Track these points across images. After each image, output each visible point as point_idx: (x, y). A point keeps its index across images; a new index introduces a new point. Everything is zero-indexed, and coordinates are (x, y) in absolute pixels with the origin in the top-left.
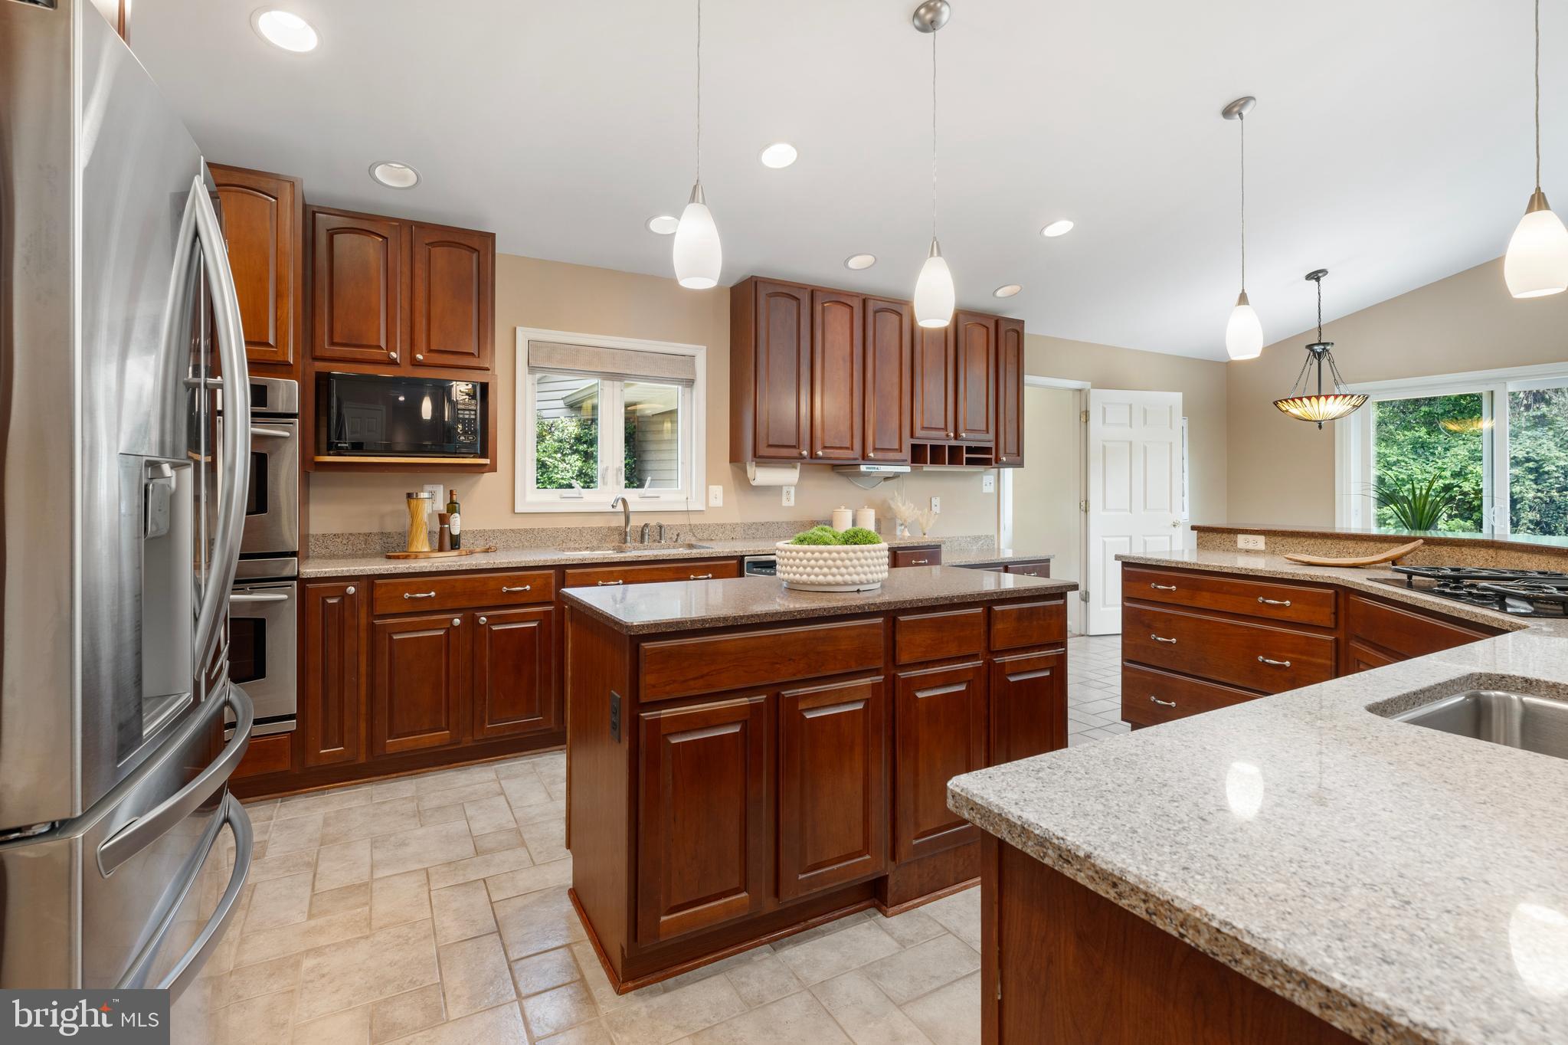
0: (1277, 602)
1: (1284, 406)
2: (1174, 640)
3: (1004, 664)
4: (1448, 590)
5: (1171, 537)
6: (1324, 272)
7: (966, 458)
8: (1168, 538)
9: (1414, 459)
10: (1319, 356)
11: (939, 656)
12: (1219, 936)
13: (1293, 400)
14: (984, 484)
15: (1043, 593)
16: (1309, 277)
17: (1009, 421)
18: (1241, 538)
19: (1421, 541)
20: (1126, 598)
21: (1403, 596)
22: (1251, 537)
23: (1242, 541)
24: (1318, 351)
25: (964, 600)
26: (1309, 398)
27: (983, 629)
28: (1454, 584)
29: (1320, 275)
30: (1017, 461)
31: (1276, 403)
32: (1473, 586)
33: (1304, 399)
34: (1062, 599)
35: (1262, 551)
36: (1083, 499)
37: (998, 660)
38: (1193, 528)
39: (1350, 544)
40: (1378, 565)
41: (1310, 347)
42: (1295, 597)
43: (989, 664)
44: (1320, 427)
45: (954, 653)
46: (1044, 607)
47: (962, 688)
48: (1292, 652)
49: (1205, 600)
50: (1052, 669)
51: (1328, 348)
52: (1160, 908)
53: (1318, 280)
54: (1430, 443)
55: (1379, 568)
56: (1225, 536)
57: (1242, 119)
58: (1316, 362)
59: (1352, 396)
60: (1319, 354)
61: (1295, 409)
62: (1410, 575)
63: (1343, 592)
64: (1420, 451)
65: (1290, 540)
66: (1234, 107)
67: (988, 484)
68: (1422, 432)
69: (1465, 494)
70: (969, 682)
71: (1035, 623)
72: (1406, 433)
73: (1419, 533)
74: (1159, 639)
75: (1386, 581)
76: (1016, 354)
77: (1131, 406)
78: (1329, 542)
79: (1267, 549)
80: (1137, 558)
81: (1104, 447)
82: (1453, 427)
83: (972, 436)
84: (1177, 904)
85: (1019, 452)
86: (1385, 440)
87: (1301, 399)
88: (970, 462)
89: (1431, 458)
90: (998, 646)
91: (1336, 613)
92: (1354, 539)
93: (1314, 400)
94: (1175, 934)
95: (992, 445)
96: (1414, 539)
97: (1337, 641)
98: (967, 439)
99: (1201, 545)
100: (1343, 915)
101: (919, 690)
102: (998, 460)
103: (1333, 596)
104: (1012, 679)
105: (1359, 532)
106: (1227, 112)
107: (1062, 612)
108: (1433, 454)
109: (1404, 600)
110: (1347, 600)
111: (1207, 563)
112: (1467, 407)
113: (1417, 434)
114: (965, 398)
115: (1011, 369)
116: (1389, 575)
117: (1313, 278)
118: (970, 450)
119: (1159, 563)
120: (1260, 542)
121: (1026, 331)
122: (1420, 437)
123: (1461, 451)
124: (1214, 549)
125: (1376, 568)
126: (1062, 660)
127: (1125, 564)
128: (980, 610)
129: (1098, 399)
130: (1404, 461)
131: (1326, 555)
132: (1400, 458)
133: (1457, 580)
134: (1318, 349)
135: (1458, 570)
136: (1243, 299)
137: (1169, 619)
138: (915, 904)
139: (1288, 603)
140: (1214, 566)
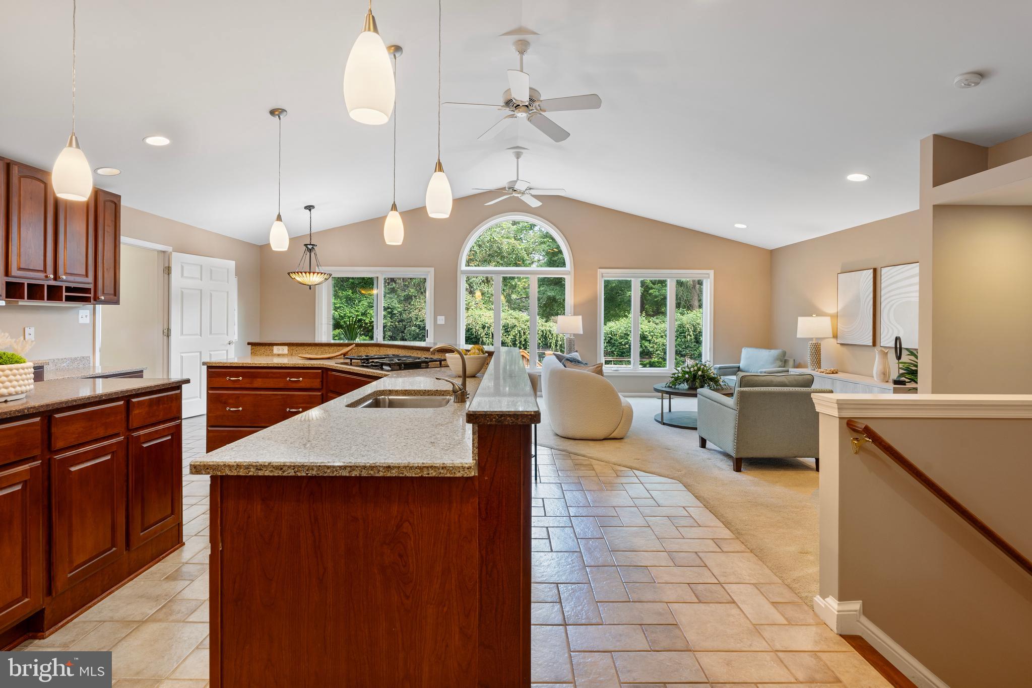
0: (296, 379)
1: (293, 276)
2: (241, 409)
3: (139, 437)
4: (365, 365)
5: (227, 351)
6: (313, 207)
7: (66, 296)
8: (225, 352)
9: (347, 306)
10: (310, 251)
11: (89, 438)
12: (320, 468)
13: (297, 273)
14: (80, 316)
15: (167, 386)
16: (306, 208)
17: (107, 269)
18: (275, 348)
19: (354, 345)
20: (209, 388)
21: (349, 369)
22: (280, 347)
23: (276, 350)
24: (310, 248)
25: (111, 397)
26: (305, 273)
27: (123, 415)
28: (366, 362)
29: (311, 208)
30: (114, 298)
31: (289, 274)
32: (373, 362)
33: (303, 273)
34: (178, 390)
35: (286, 354)
36: (166, 327)
37: (135, 434)
38: (249, 344)
39: (327, 348)
40: (338, 357)
41: (306, 245)
42: (304, 376)
43: (128, 438)
44: (310, 288)
45: (102, 434)
46: (167, 396)
47: (108, 457)
48: (303, 403)
49: (258, 383)
50: (172, 435)
51: (314, 247)
52: (300, 469)
53: (310, 210)
54: (353, 298)
55: (338, 358)
56: (267, 347)
57: (280, 119)
58: (308, 253)
59: (325, 274)
60: (310, 250)
61: (299, 278)
62: (351, 359)
63: (325, 370)
64: (349, 302)
65: (300, 348)
66: (276, 111)
67: (84, 317)
68: (350, 292)
69: (366, 324)
70: (113, 453)
71: (161, 406)
72: (343, 292)
73: (352, 342)
74: (232, 409)
75: (342, 363)
76: (114, 219)
77: (201, 266)
78: (318, 348)
79: (288, 353)
80: (218, 363)
81: (182, 293)
82: (363, 292)
83: (71, 278)
84: (305, 464)
85: (116, 292)
86: (336, 296)
87: (301, 273)
88: (68, 299)
89: (353, 306)
90: (135, 425)
91: (322, 382)
92: (328, 346)
93: (308, 274)
94: (305, 475)
95: (91, 286)
96: (352, 344)
97: (322, 394)
98: (65, 280)
99: (253, 353)
100: (351, 452)
101: (72, 466)
102: (96, 299)
103: (321, 373)
104: (145, 445)
105: (326, 342)
106: (272, 112)
107: (179, 398)
108: (354, 304)
109: (350, 370)
110: (327, 374)
111: (260, 362)
112: (368, 283)
113: (348, 293)
114: (65, 247)
115: (109, 230)
116: (342, 361)
117: (308, 209)
118: (68, 289)
119: (232, 365)
120: (285, 350)
121: (122, 203)
122: (349, 295)
123: (365, 303)
124: (261, 355)
125: (337, 358)
126: (179, 428)
127: (209, 367)
128: (122, 403)
129: (178, 260)
130: (342, 307)
131: (316, 354)
132: (341, 305)
133: (367, 360)
134: (310, 247)
135: (368, 356)
136: (279, 218)
137: (238, 396)
138: (69, 620)
139: (301, 379)
140: (264, 364)
